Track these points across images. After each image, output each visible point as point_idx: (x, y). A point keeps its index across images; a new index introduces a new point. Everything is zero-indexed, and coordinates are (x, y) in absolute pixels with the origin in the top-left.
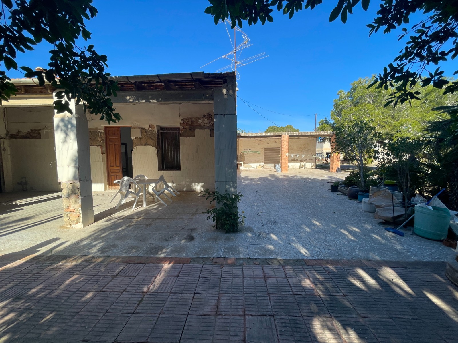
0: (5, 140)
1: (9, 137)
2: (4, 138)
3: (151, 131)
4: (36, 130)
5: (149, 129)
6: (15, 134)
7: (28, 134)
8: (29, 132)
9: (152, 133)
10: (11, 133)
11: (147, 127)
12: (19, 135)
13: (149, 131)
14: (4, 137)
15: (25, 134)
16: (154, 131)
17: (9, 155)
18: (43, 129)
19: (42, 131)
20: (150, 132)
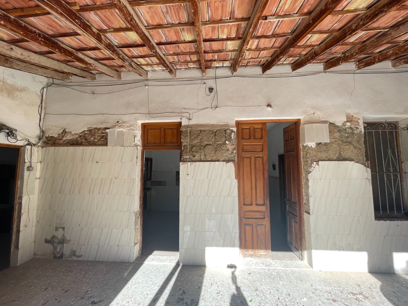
0: (35, 149)
1: (43, 142)
2: (34, 145)
3: (351, 128)
4: (99, 129)
5: (344, 124)
6: (56, 136)
7: (80, 136)
8: (84, 131)
9: (353, 133)
10: (49, 134)
11: (339, 120)
12: (64, 139)
13: (345, 130)
14: (34, 143)
15: (75, 137)
16: (357, 128)
17: (36, 179)
18: (114, 127)
19: (111, 130)
20: (349, 130)
